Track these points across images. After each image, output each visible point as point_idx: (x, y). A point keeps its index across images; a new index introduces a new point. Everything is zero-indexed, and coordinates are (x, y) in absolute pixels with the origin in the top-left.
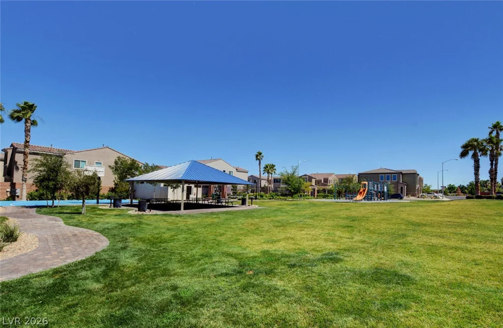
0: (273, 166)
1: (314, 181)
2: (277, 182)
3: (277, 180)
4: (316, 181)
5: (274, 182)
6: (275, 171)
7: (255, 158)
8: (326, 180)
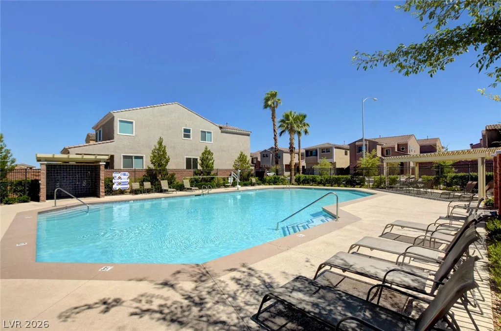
0: (301, 119)
1: (379, 148)
2: (311, 155)
3: (311, 152)
4: (382, 149)
5: (307, 155)
6: (307, 127)
7: (263, 104)
8: (403, 149)
